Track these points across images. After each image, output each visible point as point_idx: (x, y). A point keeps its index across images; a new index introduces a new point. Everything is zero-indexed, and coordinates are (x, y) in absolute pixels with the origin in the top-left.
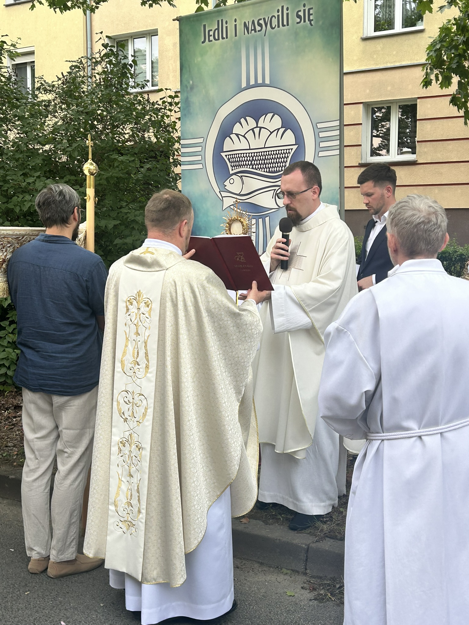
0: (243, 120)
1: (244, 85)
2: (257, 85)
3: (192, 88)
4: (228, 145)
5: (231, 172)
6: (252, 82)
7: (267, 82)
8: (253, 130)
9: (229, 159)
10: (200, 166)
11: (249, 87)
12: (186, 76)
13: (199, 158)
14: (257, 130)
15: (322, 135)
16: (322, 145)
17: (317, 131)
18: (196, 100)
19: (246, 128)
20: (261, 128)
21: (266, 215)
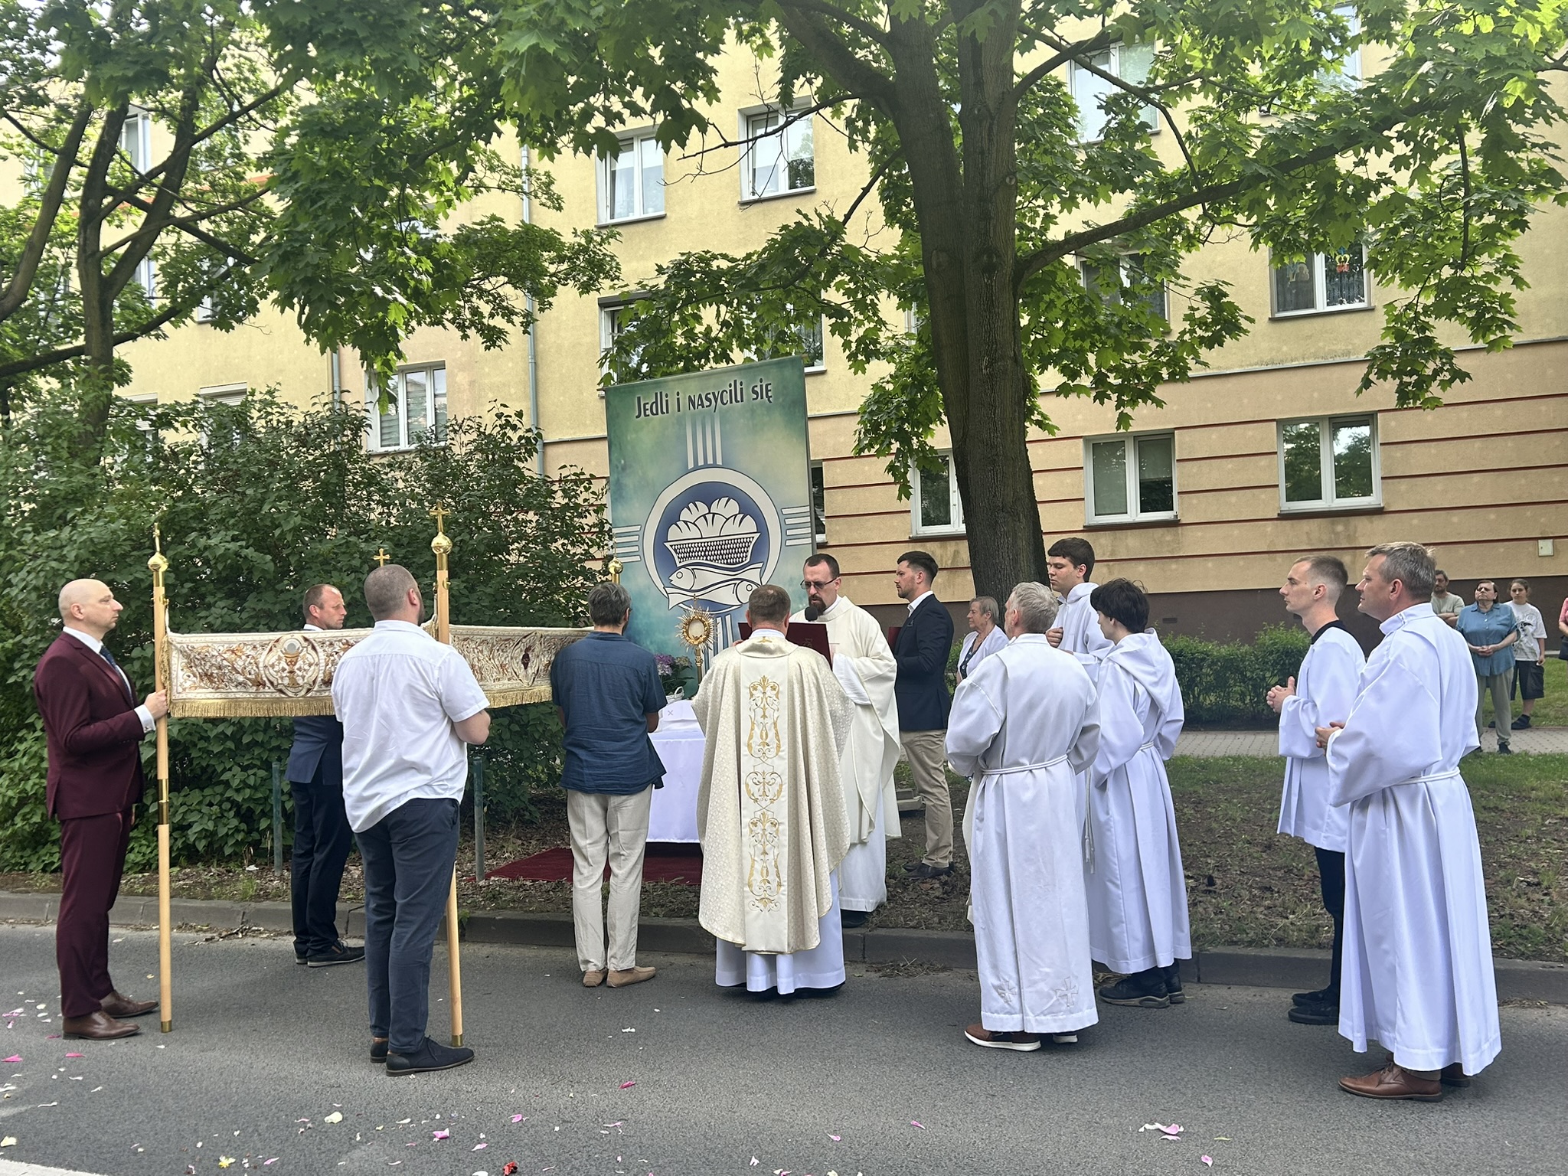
0: (691, 505)
1: (691, 466)
2: (706, 466)
3: (624, 469)
4: (673, 533)
5: (679, 565)
6: (701, 463)
7: (719, 462)
8: (704, 516)
9: (675, 550)
10: (638, 558)
11: (697, 468)
12: (615, 455)
13: (636, 549)
14: (709, 517)
15: (788, 522)
16: (789, 532)
17: (782, 518)
18: (629, 482)
19: (696, 514)
20: (714, 514)
21: (727, 614)
